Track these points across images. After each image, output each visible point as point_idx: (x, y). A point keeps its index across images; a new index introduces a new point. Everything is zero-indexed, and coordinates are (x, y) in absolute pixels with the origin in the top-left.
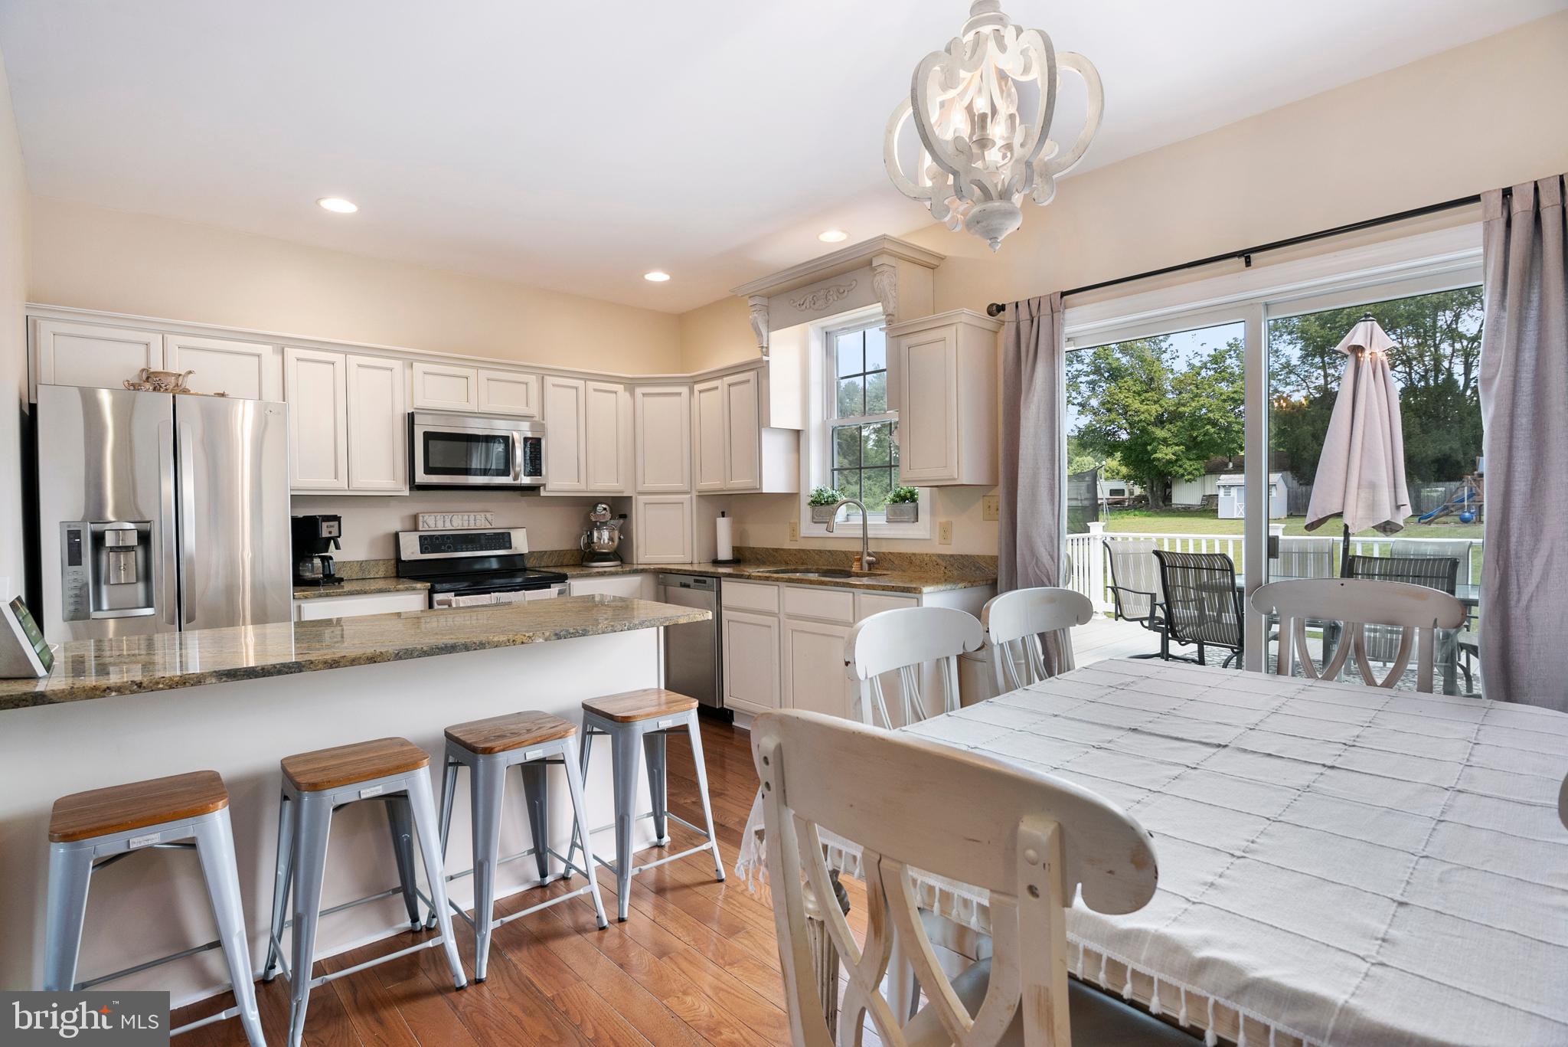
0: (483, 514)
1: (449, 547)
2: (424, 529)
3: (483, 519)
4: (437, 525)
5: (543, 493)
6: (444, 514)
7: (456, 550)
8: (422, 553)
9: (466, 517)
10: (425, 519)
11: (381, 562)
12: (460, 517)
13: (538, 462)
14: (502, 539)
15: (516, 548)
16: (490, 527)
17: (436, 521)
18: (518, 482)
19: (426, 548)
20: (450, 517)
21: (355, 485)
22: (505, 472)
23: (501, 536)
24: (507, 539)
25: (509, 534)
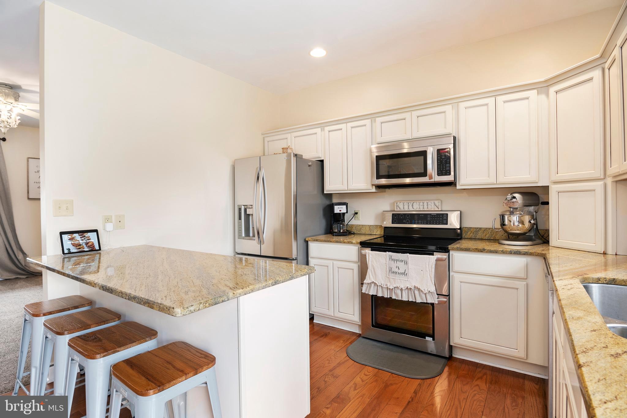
0: (432, 202)
1: (408, 221)
2: (397, 210)
3: (433, 205)
4: (405, 208)
5: (458, 187)
6: (408, 202)
7: (411, 223)
8: (392, 223)
9: (421, 204)
10: (398, 204)
11: (374, 226)
12: (418, 203)
13: (448, 165)
14: (442, 218)
15: (450, 224)
16: (438, 210)
17: (404, 205)
18: (432, 180)
19: (395, 221)
20: (412, 203)
21: (350, 188)
22: (424, 174)
23: (441, 216)
24: (445, 218)
25: (447, 214)
